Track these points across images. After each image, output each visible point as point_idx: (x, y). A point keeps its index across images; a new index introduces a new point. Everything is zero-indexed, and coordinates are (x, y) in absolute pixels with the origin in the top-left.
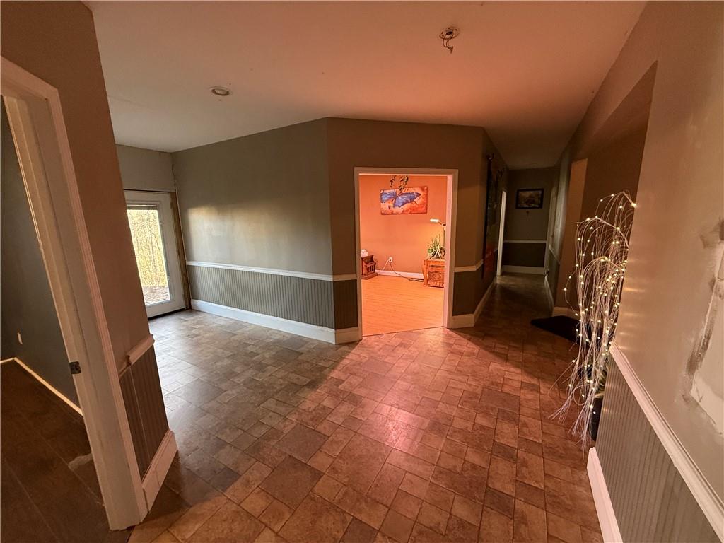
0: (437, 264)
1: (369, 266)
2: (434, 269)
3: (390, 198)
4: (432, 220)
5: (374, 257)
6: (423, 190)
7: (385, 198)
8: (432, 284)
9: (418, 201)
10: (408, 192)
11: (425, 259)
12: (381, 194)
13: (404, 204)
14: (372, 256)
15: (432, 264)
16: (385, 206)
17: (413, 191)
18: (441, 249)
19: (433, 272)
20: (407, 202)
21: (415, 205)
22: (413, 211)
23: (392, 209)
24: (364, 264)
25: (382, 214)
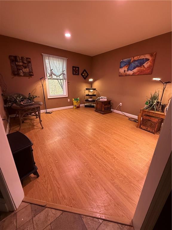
0: (151, 114)
1: (106, 106)
2: (148, 118)
3: (126, 64)
4: (154, 79)
5: (111, 102)
6: (151, 55)
7: (122, 65)
8: (144, 128)
9: (146, 65)
10: (140, 58)
11: (142, 109)
12: (121, 63)
13: (134, 68)
14: (110, 101)
15: (147, 113)
16: (122, 71)
17: (144, 58)
18: (158, 102)
19: (146, 120)
20: (137, 66)
21: (143, 68)
22: (141, 73)
23: (126, 72)
24: (103, 106)
25: (120, 76)
